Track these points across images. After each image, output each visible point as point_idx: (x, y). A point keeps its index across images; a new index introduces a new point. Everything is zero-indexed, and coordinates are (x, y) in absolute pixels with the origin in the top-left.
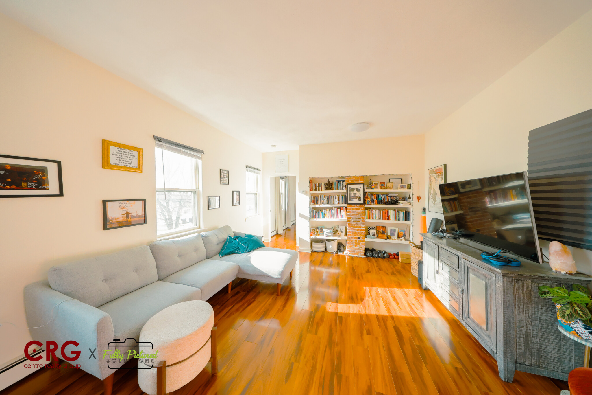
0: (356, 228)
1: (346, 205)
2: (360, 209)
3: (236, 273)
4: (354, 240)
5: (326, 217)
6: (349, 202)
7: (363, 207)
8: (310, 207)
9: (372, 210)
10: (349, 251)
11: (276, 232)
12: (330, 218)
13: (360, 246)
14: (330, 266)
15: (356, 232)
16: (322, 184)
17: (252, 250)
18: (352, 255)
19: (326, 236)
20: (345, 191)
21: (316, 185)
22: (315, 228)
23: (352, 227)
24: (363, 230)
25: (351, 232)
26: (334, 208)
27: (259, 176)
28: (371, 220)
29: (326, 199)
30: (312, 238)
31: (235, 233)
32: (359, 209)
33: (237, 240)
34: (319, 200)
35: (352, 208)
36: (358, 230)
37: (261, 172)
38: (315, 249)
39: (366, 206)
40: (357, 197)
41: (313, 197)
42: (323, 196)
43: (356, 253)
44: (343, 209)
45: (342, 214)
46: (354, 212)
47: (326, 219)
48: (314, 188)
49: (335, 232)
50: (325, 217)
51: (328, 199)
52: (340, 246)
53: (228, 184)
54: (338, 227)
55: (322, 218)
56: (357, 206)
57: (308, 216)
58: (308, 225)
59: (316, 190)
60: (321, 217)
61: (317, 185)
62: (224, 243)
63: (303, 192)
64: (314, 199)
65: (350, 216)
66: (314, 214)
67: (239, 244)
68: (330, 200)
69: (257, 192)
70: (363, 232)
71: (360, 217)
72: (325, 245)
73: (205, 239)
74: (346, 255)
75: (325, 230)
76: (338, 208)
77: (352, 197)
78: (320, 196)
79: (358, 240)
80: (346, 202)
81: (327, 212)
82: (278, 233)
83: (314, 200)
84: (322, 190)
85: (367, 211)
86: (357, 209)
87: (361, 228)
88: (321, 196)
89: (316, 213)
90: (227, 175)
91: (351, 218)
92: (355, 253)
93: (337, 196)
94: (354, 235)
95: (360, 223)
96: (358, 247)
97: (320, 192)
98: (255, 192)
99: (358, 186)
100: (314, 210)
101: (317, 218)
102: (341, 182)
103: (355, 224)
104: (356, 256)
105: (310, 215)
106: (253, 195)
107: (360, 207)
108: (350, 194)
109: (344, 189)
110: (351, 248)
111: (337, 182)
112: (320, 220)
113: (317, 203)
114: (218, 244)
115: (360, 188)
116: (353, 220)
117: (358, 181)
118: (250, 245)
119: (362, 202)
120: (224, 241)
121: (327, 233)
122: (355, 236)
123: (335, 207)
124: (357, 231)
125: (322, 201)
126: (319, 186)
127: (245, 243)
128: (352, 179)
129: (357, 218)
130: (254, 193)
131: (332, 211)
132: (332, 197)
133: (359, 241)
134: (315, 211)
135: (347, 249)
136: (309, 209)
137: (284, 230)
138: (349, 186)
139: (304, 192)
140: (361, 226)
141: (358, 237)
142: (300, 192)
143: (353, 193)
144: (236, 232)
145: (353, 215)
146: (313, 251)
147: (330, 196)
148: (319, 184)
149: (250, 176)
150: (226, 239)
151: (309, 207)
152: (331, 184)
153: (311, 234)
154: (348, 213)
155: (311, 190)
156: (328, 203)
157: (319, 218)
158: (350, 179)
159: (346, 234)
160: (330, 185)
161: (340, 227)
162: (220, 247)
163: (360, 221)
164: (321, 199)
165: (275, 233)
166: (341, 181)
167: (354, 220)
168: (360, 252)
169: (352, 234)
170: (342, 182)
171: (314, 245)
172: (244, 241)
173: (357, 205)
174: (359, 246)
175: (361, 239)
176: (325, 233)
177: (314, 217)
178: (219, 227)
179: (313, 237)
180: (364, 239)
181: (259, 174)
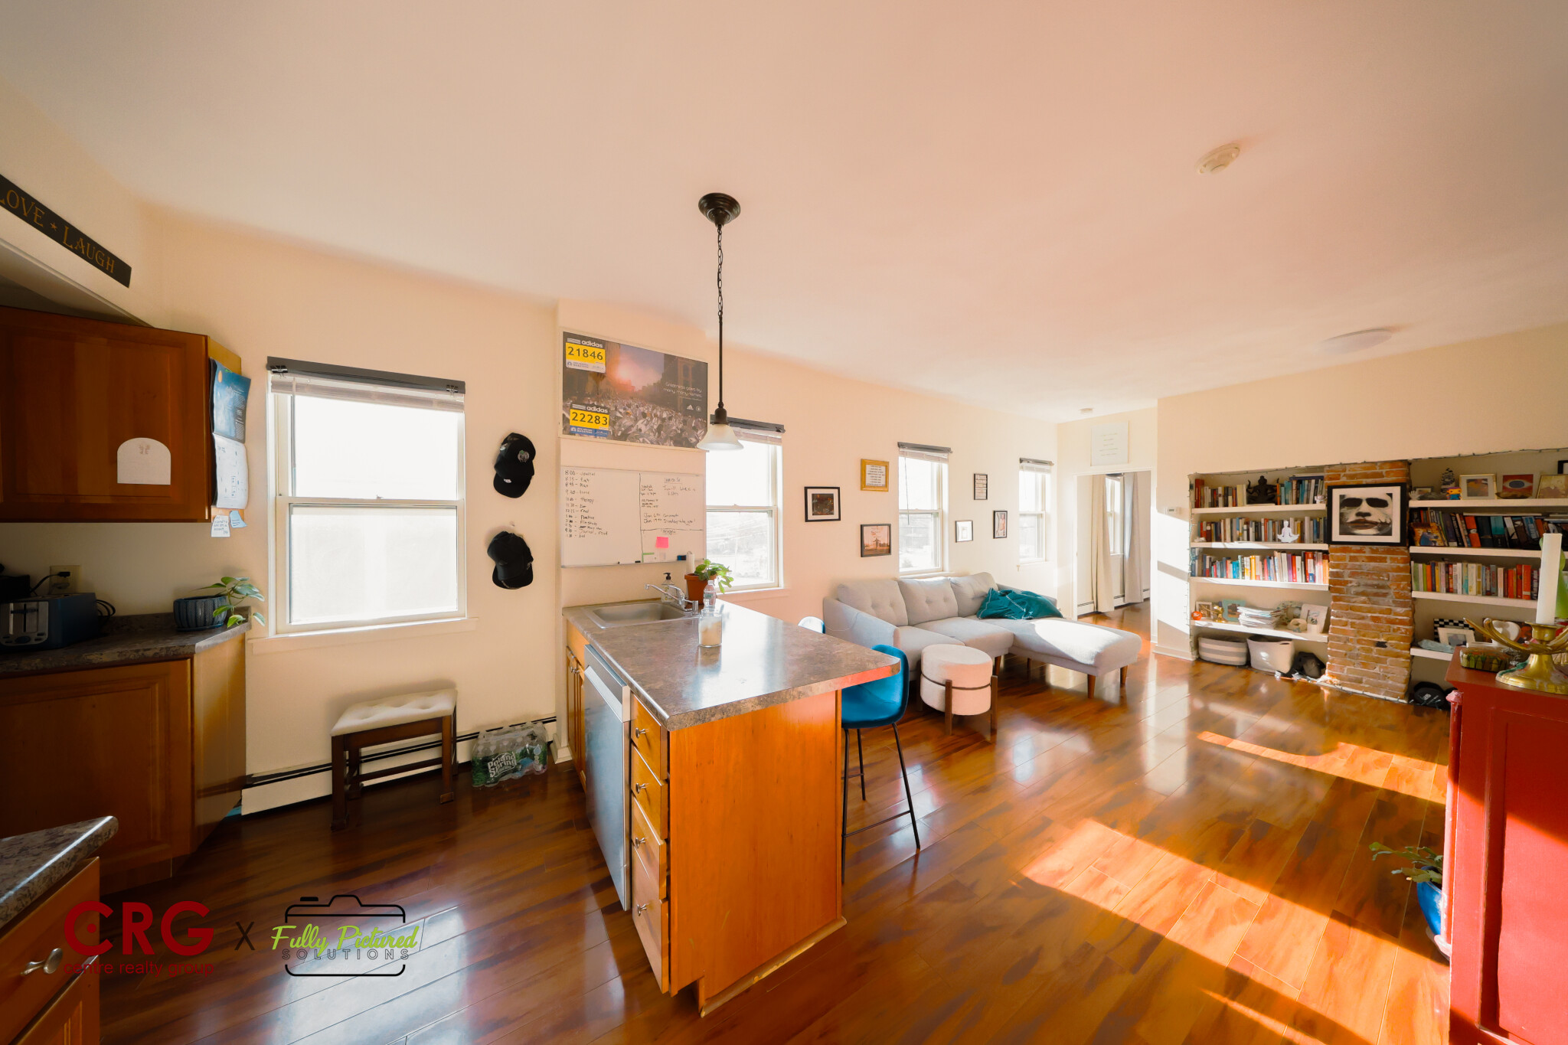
0: (1369, 615)
1: (1325, 547)
2: (1385, 558)
3: (1009, 644)
4: (1358, 646)
5: (1247, 576)
6: (1336, 536)
7: (1402, 553)
8: (1192, 549)
9: (1448, 566)
10: (1338, 677)
11: (1093, 608)
12: (1264, 579)
13: (1386, 667)
14: (1265, 706)
15: (1367, 627)
16: (1236, 489)
17: (1036, 616)
18: (1345, 688)
19: (1248, 626)
20: (1320, 506)
21: (1214, 492)
22: (1210, 603)
23: (1352, 608)
24: (1402, 622)
25: (1347, 622)
26: (1276, 553)
27: (1048, 476)
28: (1441, 596)
29: (1252, 530)
30: (1197, 625)
31: (1000, 587)
32: (1383, 560)
33: (1007, 596)
34: (1225, 531)
35: (1352, 554)
36: (1374, 619)
37: (1054, 468)
38: (1206, 655)
39: (1413, 550)
40: (1375, 524)
41: (1204, 523)
42: (1241, 522)
43: (1367, 686)
44: (1313, 558)
45: (1310, 570)
46: (1360, 566)
47: (1247, 581)
48: (1208, 498)
49: (1284, 618)
50: (1243, 574)
51: (1257, 529)
52: (1305, 661)
53: (985, 498)
54: (1300, 608)
55: (1234, 577)
56: (1373, 551)
57: (1187, 569)
58: (1187, 592)
59: (1214, 504)
60: (1230, 574)
61: (1220, 491)
62: (982, 599)
63: (1170, 510)
64: (1209, 528)
65: (1342, 576)
66: (1208, 567)
67: (1010, 603)
68: (1265, 532)
69: (1043, 512)
70: (1399, 629)
71: (1388, 583)
72: (1243, 650)
73: (955, 586)
74: (1325, 687)
75: (1240, 609)
76: (1293, 554)
77: (1352, 522)
78: (1228, 521)
79: (1375, 649)
80: (1328, 539)
81: (1253, 563)
82: (1100, 610)
83: (1209, 530)
84: (1235, 504)
85: (1420, 566)
86: (1371, 559)
87: (1392, 617)
88: (1234, 520)
89: (1212, 563)
90: (985, 482)
91: (1347, 582)
92: (1362, 685)
93: (1296, 520)
94: (1358, 632)
95: (1389, 600)
96: (1377, 670)
97: (1231, 509)
98: (1039, 511)
99: (1378, 493)
100: (1208, 557)
101: (1217, 576)
102: (1310, 482)
103: (1364, 602)
104: (1368, 694)
105: (1192, 567)
106: (1034, 520)
107: (1388, 552)
108: (1341, 515)
109: (1318, 501)
110: (1346, 669)
111: (1295, 483)
112: (1225, 582)
113: (1218, 539)
114: (973, 599)
115: (1387, 498)
116: (1353, 590)
117: (1380, 475)
118: (1032, 609)
119: (1395, 537)
120: (983, 597)
121: (1251, 617)
122: (1364, 636)
123: (1283, 551)
124: (1371, 623)
125: (1237, 533)
126: (1226, 496)
127: (1022, 604)
128: (1351, 473)
129: (1373, 586)
130: (1035, 515)
131: (1271, 561)
132: (1274, 522)
133: (1379, 653)
134: (1210, 559)
135: (1327, 671)
136: (1188, 552)
137: (1116, 608)
138: (1337, 493)
139: (1173, 510)
140: (1391, 610)
141: (1376, 640)
142: (1160, 510)
143: (1355, 511)
144: (1002, 586)
145: (1353, 575)
146: (1200, 659)
147: (1267, 520)
148: (1226, 489)
149: (1028, 479)
150: (986, 595)
151: (1188, 547)
152: (1273, 488)
153: (1195, 615)
154: (1333, 567)
155: (1198, 504)
156: (1258, 539)
157: (1222, 577)
158: (1342, 474)
159: (1325, 630)
160: (1269, 491)
161: (1305, 608)
162: (976, 604)
163: (1385, 595)
164: (1234, 528)
165: (1090, 609)
166: (1309, 479)
167: (1361, 589)
168: (1386, 686)
169: (1348, 628)
170: (1313, 481)
171: (1206, 644)
172: (1020, 600)
173: (1375, 547)
174: (1380, 667)
175: (1389, 648)
176: (1242, 618)
177: (1205, 573)
178: (972, 574)
179: (1202, 623)
180: (1405, 649)
181: (1049, 471)
